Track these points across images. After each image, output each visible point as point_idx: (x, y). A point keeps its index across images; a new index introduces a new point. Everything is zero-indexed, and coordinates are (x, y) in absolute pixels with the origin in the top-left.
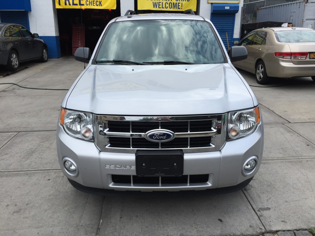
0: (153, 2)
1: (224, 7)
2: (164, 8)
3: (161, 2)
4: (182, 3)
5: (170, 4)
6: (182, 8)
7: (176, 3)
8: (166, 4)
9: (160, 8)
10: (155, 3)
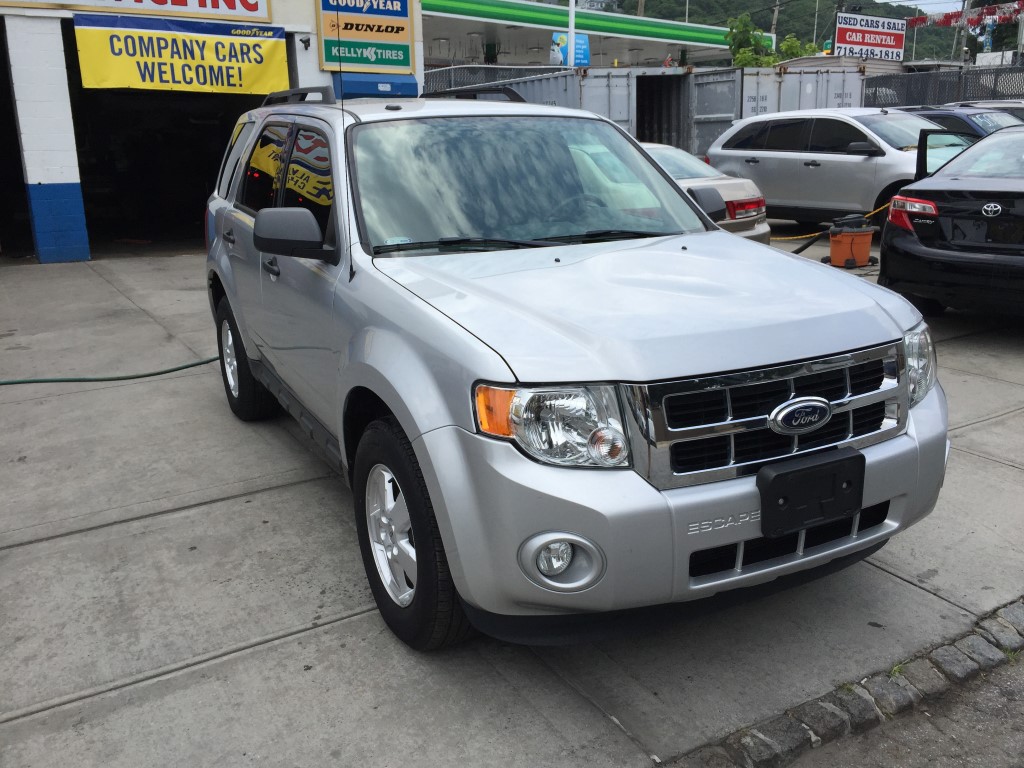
0: (138, 63)
1: (376, 84)
2: (179, 82)
3: (165, 64)
4: (240, 69)
5: (201, 69)
6: (241, 85)
7: (220, 68)
8: (186, 69)
9: (168, 82)
10: (146, 64)
